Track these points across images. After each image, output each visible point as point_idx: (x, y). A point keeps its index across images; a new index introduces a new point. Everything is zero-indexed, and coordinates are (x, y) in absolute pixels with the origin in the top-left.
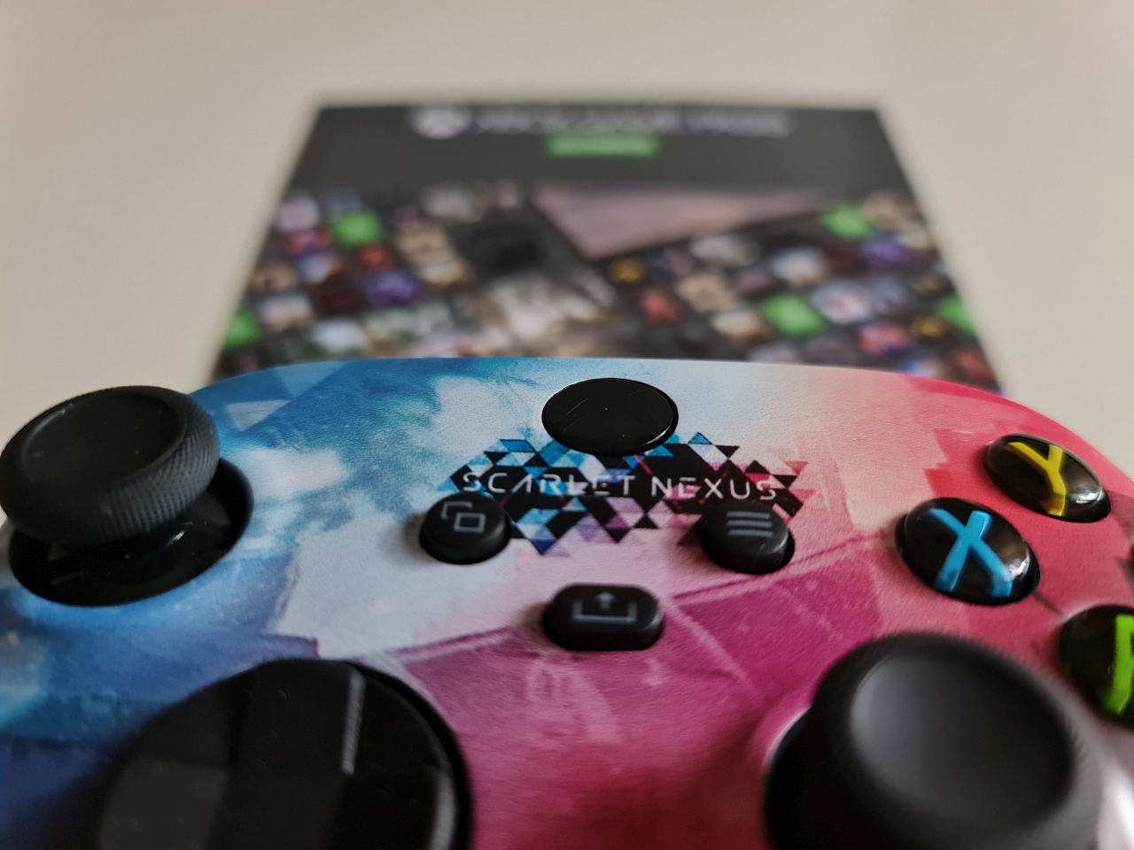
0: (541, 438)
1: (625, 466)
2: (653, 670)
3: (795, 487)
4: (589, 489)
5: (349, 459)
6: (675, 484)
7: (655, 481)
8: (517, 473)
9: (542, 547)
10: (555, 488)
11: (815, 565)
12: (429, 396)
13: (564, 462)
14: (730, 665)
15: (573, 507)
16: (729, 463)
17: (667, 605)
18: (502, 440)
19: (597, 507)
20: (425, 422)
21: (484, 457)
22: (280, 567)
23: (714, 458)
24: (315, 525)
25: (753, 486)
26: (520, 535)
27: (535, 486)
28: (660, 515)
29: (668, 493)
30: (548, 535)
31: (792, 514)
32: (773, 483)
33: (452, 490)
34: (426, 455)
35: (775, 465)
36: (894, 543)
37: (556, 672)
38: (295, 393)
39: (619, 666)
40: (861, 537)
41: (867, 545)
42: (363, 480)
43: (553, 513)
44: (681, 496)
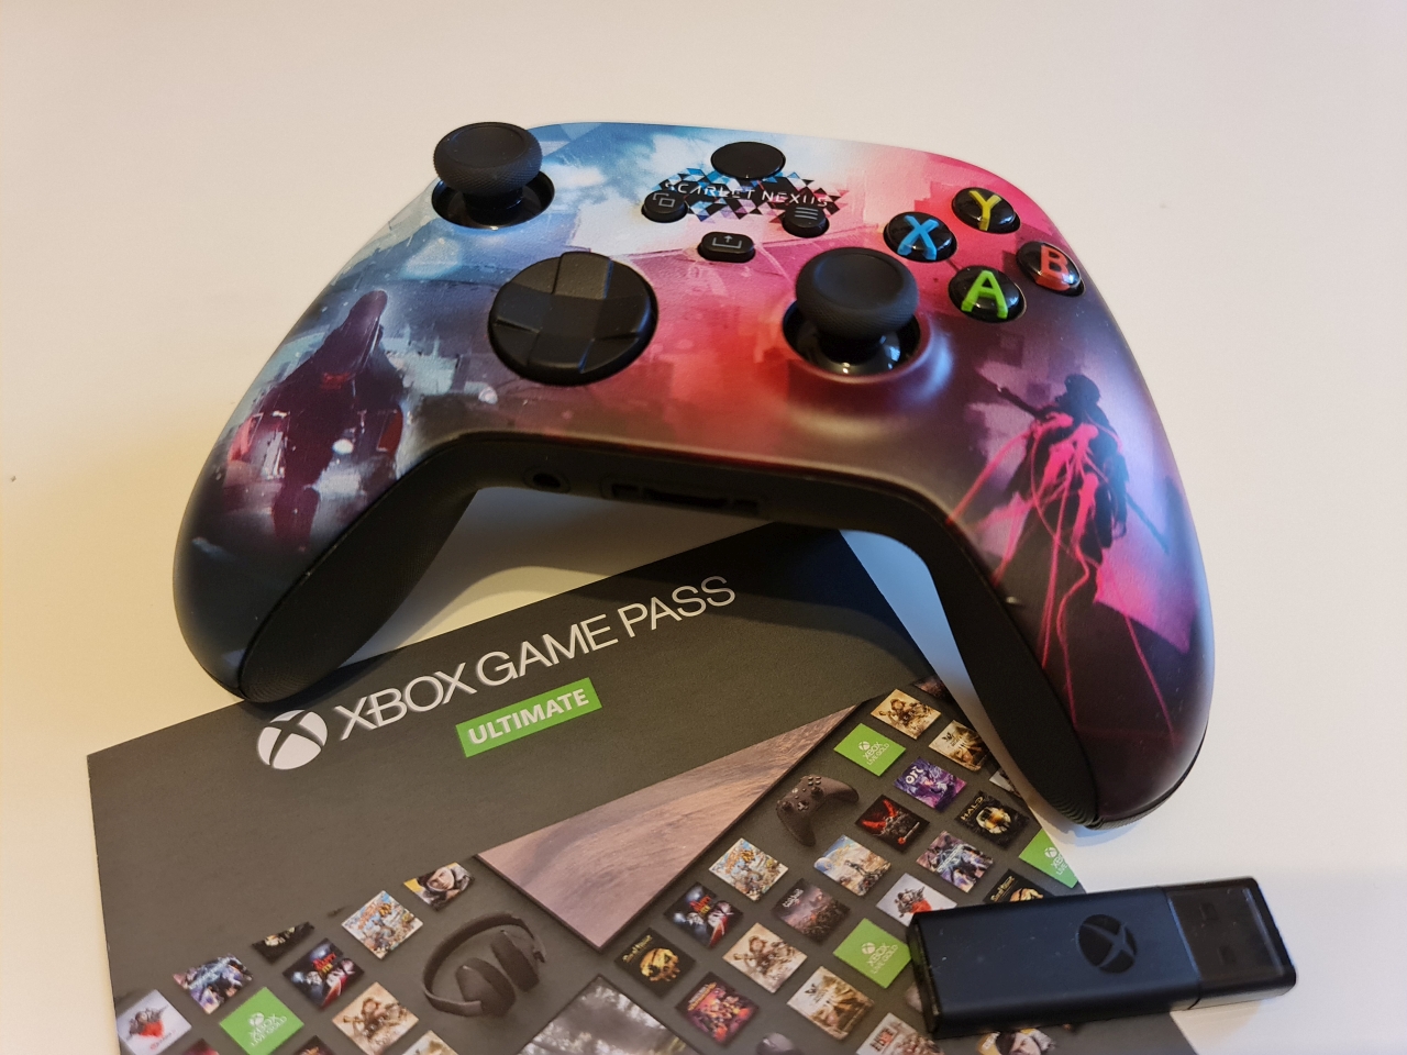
0: (709, 168)
1: (751, 185)
2: (746, 270)
3: (837, 202)
4: (730, 194)
5: (605, 172)
6: (775, 195)
7: (765, 193)
8: (695, 184)
9: (702, 218)
10: (713, 193)
11: (837, 236)
12: (649, 144)
13: (719, 181)
14: (782, 271)
15: (719, 202)
16: (806, 188)
17: (758, 245)
18: (688, 169)
19: (733, 203)
20: (647, 158)
21: (677, 176)
22: (571, 218)
23: (799, 184)
24: (588, 202)
25: (816, 199)
26: (692, 212)
27: (702, 191)
28: (764, 208)
29: (771, 199)
30: (706, 213)
31: (832, 213)
32: (827, 198)
33: (659, 189)
34: (646, 173)
35: (831, 190)
36: (881, 230)
37: (702, 268)
38: (574, 137)
39: (731, 269)
40: (865, 227)
41: (867, 230)
42: (613, 183)
43: (710, 204)
44: (778, 201)
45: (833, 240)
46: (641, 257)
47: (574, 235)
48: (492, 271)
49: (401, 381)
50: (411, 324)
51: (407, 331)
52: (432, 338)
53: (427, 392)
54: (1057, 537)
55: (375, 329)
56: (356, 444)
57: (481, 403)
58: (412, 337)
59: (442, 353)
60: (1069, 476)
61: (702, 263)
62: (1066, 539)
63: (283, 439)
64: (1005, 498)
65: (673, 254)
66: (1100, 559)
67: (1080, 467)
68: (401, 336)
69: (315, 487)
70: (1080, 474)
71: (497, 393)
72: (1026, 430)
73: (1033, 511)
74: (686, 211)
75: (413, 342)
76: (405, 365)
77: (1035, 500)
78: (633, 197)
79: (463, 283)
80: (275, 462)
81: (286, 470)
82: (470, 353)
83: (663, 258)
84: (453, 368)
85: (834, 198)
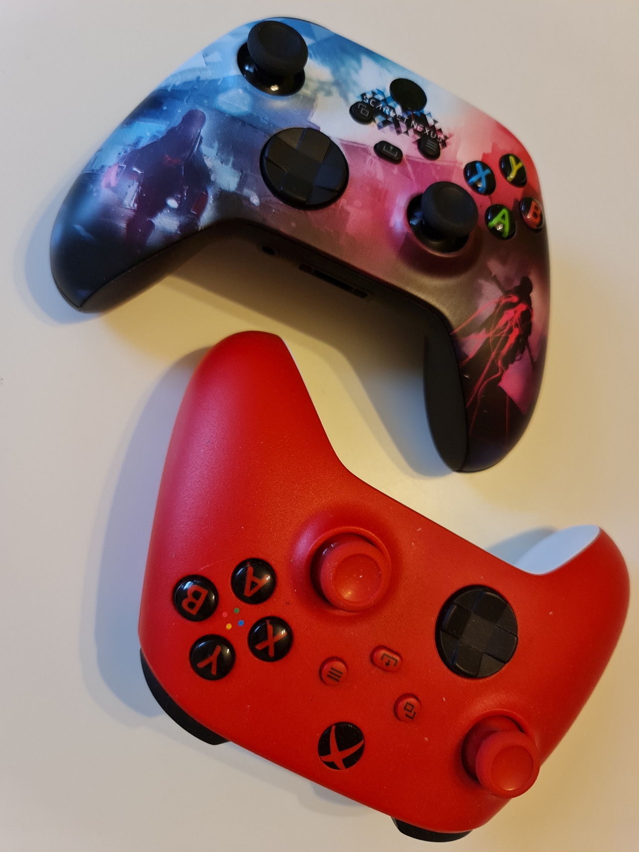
0: (388, 93)
1: (407, 114)
2: (396, 169)
3: (447, 141)
4: (396, 116)
5: (333, 73)
6: (417, 125)
7: (413, 122)
8: (378, 102)
9: (379, 127)
10: (387, 111)
11: (442, 163)
12: (359, 61)
13: (392, 104)
14: (413, 177)
15: (390, 119)
16: (434, 126)
17: (404, 156)
18: (377, 90)
19: (396, 122)
20: (357, 71)
21: (371, 93)
22: (311, 102)
23: (430, 122)
24: (322, 93)
25: (437, 136)
26: (375, 121)
27: (382, 109)
29: (415, 127)
30: (381, 124)
31: (443, 148)
32: (442, 137)
33: (360, 100)
34: (355, 84)
35: (445, 132)
36: (463, 167)
37: (374, 160)
38: (318, 39)
39: (389, 165)
40: (456, 162)
41: (457, 165)
42: (337, 83)
43: (385, 119)
44: (418, 129)
45: (440, 165)
46: (346, 143)
47: (313, 115)
48: (266, 123)
49: (210, 176)
50: (219, 142)
51: (216, 145)
52: (228, 155)
53: (223, 188)
54: (493, 354)
55: (197, 138)
56: (180, 205)
57: (251, 203)
58: (220, 150)
59: (234, 166)
60: (508, 327)
61: (375, 158)
63: (138, 187)
65: (361, 146)
66: (507, 368)
67: (514, 324)
68: (211, 147)
69: (153, 220)
70: (512, 328)
71: (260, 200)
72: (497, 301)
73: (488, 339)
74: (373, 120)
75: (219, 154)
76: (213, 167)
77: (491, 334)
78: (346, 98)
79: (250, 125)
81: (138, 205)
82: (249, 172)
83: (356, 147)
84: (239, 178)
85: (446, 138)
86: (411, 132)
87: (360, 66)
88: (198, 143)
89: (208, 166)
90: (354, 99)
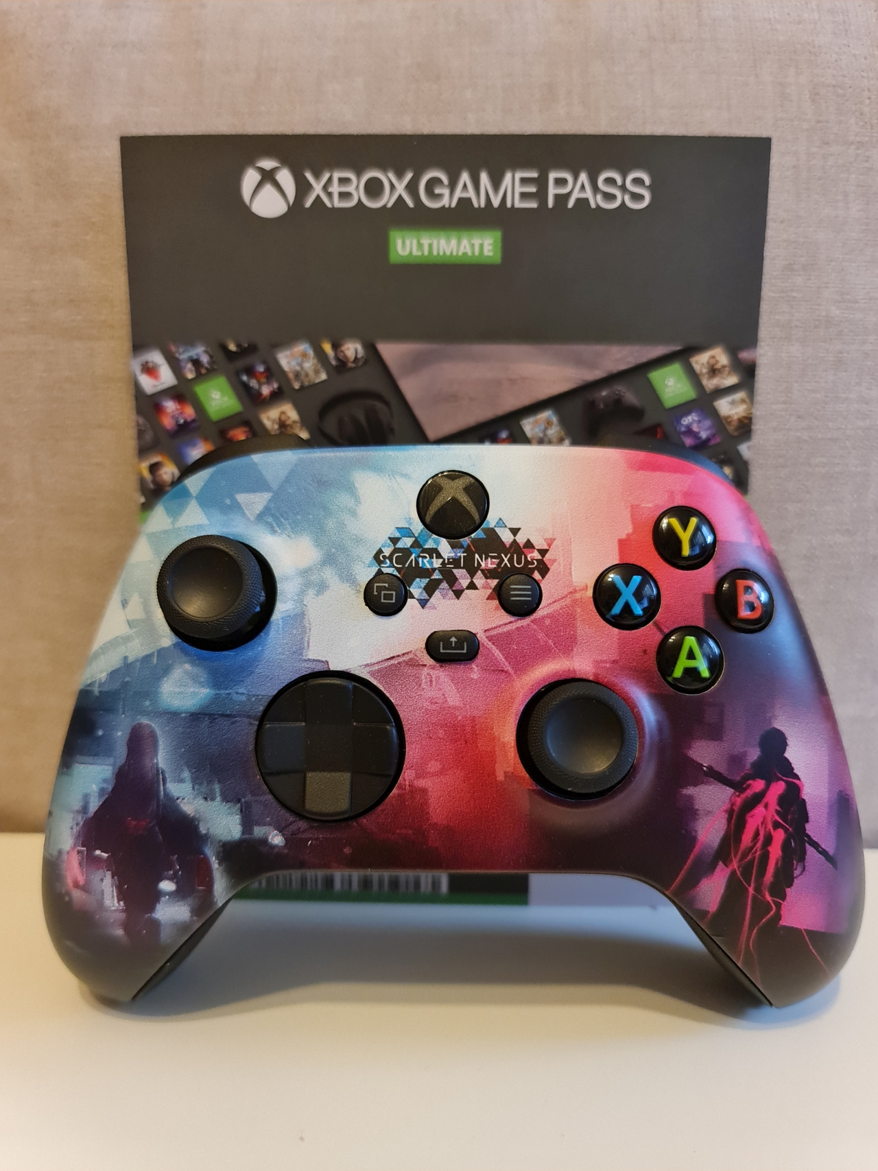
0: (418, 527)
1: (461, 546)
2: (475, 671)
4: (443, 563)
5: (318, 543)
6: (486, 559)
7: (477, 556)
8: (406, 552)
9: (423, 603)
11: (550, 610)
12: (351, 489)
13: (431, 544)
14: (507, 666)
15: (436, 576)
17: (481, 637)
18: (397, 528)
19: (448, 575)
20: (354, 513)
21: (389, 541)
22: (300, 621)
23: (507, 537)
24: (311, 592)
25: (526, 557)
26: (413, 597)
29: (483, 564)
30: (425, 596)
31: (543, 577)
32: (536, 555)
33: (375, 569)
34: (358, 541)
36: (590, 593)
37: (434, 673)
38: (275, 486)
39: (459, 669)
40: (575, 591)
41: (578, 596)
42: (329, 560)
43: (427, 580)
44: (490, 566)
45: (548, 616)
46: (376, 667)
47: (308, 643)
48: (244, 698)
49: (196, 828)
50: (189, 768)
51: (186, 774)
52: (210, 782)
53: (223, 838)
54: (751, 890)
55: (158, 774)
56: (176, 883)
57: (273, 847)
58: (196, 781)
59: (226, 799)
60: (761, 837)
61: (433, 668)
62: (758, 889)
63: (113, 877)
64: (712, 868)
65: (406, 658)
66: (784, 897)
67: (770, 826)
68: (181, 781)
69: (153, 915)
70: (770, 833)
71: (283, 835)
72: (727, 806)
73: (733, 873)
74: (408, 595)
75: (196, 787)
76: (196, 811)
77: (735, 864)
78: (352, 581)
79: (223, 715)
80: (113, 897)
81: (124, 903)
82: (249, 797)
83: (396, 666)
84: (239, 812)
85: (543, 552)
86: (479, 580)
87: (357, 500)
88: (162, 782)
89: (189, 812)
90: (366, 573)
